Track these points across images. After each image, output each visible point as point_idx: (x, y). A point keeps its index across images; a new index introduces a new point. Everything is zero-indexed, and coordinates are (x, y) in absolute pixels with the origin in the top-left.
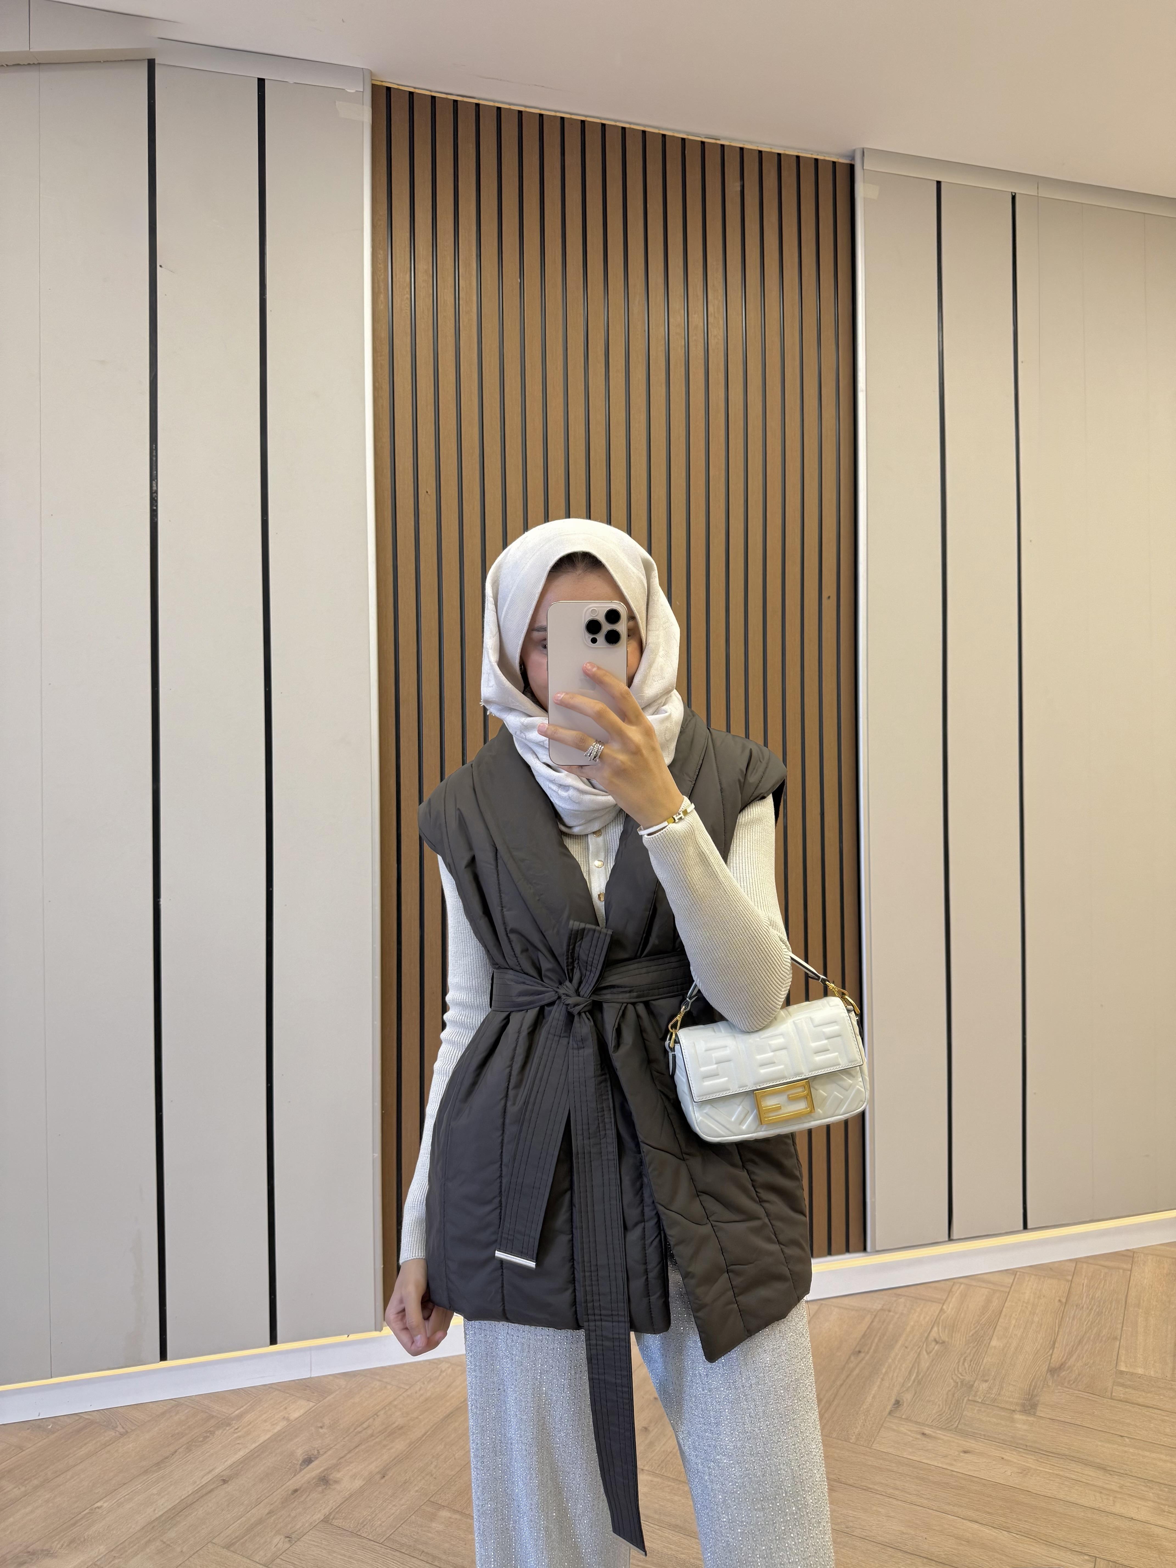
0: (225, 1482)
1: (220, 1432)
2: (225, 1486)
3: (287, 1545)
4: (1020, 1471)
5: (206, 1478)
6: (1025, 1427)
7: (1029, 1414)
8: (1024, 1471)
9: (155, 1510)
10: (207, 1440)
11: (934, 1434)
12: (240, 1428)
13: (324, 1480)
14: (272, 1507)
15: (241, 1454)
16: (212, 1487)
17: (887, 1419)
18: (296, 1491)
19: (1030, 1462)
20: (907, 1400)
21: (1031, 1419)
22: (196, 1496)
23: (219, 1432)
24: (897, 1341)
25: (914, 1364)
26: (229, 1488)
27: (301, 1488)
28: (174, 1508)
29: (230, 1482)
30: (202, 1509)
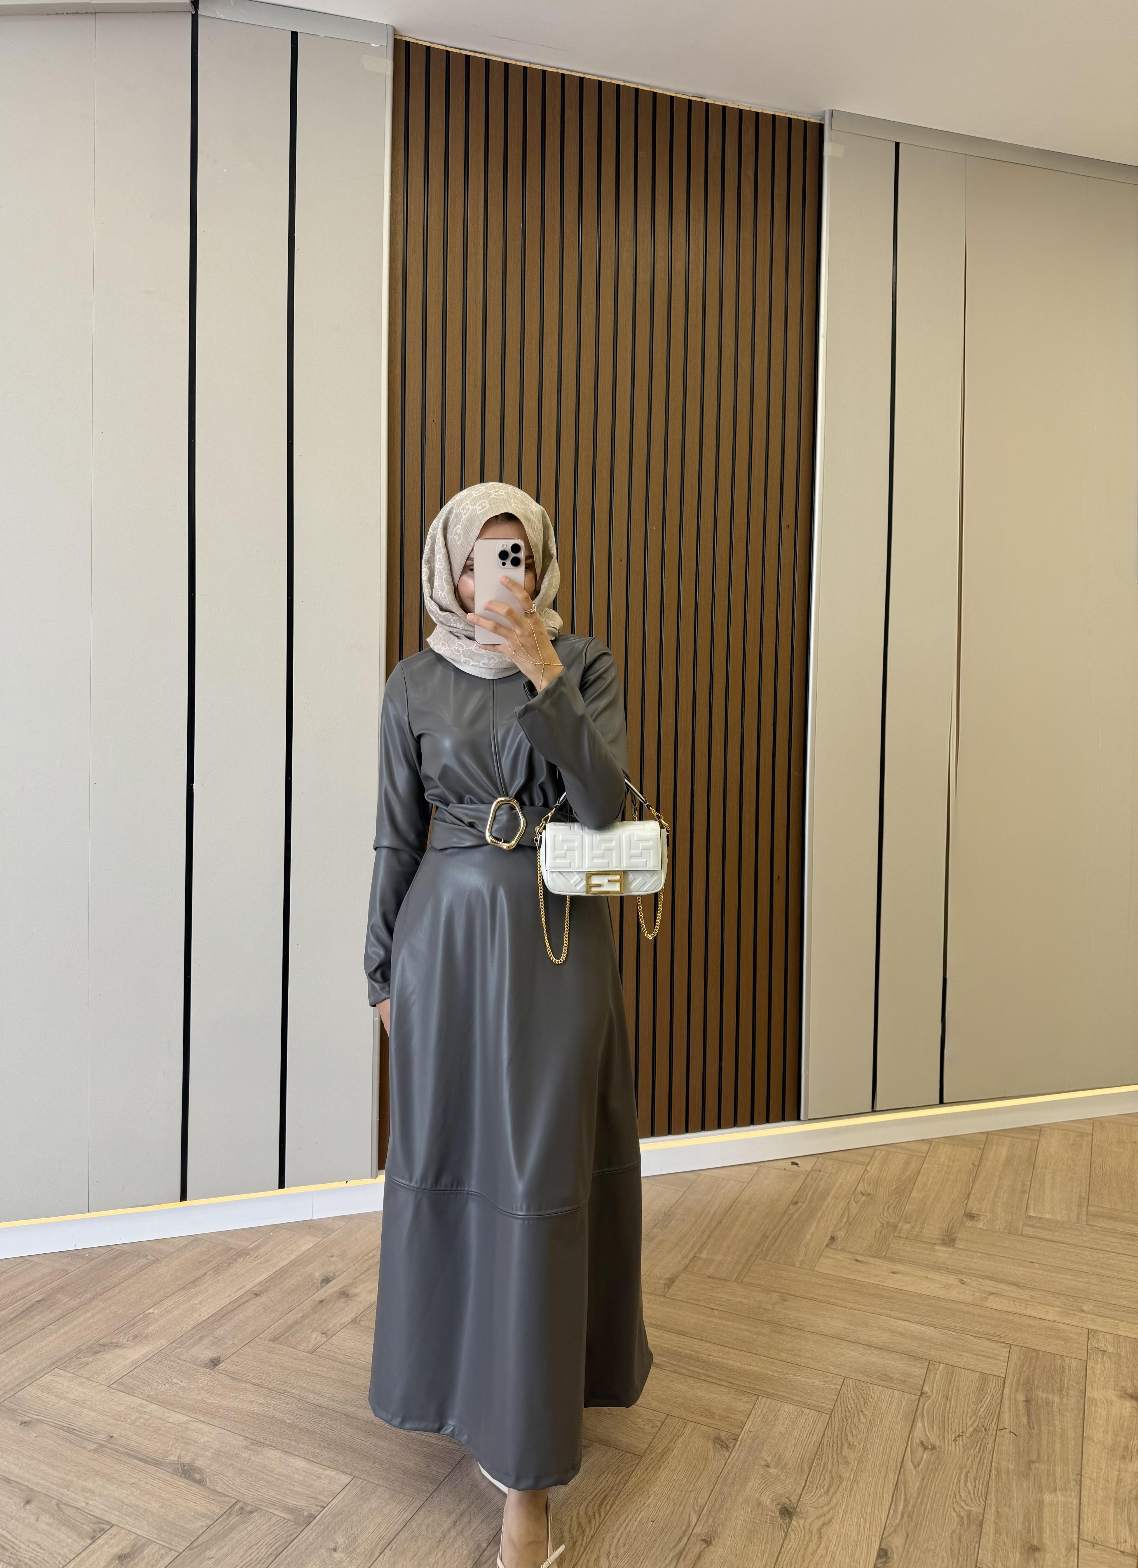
0: (256, 1295)
1: (242, 1259)
2: (258, 1298)
3: (324, 1339)
4: (942, 1286)
5: (239, 1292)
6: (946, 1255)
7: (949, 1246)
8: (947, 1286)
9: (200, 1315)
10: (232, 1265)
11: (867, 1261)
12: (259, 1257)
13: (344, 1294)
14: (304, 1312)
15: (265, 1276)
16: (247, 1299)
17: (825, 1250)
18: (321, 1301)
19: (952, 1280)
20: (841, 1236)
21: (951, 1249)
22: (235, 1305)
23: (240, 1260)
24: (828, 1194)
25: (845, 1210)
26: (263, 1299)
27: (325, 1299)
28: (216, 1314)
29: (261, 1295)
30: (242, 1314)
